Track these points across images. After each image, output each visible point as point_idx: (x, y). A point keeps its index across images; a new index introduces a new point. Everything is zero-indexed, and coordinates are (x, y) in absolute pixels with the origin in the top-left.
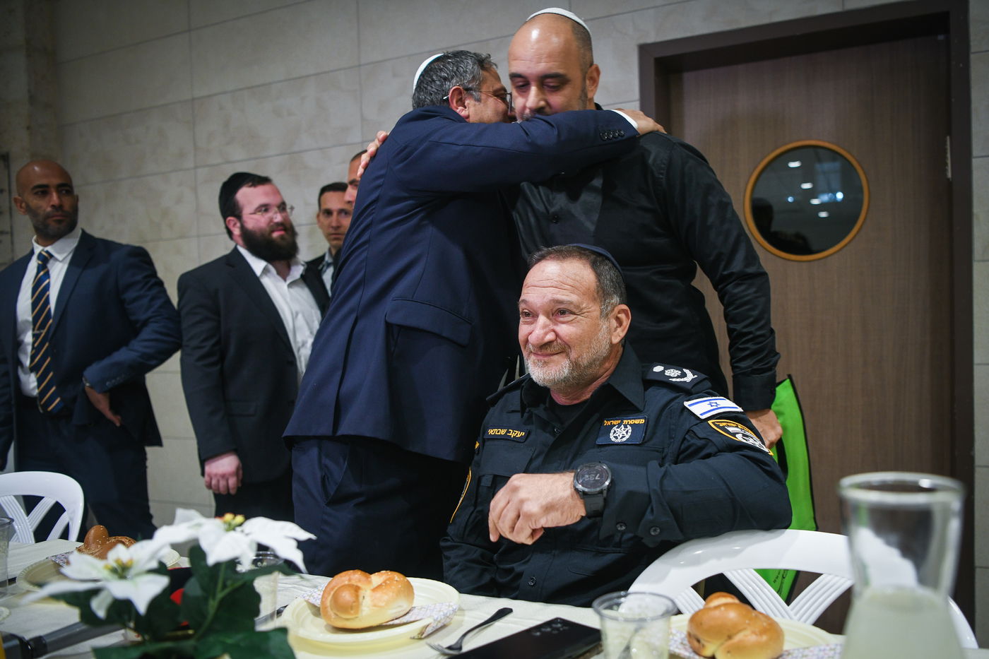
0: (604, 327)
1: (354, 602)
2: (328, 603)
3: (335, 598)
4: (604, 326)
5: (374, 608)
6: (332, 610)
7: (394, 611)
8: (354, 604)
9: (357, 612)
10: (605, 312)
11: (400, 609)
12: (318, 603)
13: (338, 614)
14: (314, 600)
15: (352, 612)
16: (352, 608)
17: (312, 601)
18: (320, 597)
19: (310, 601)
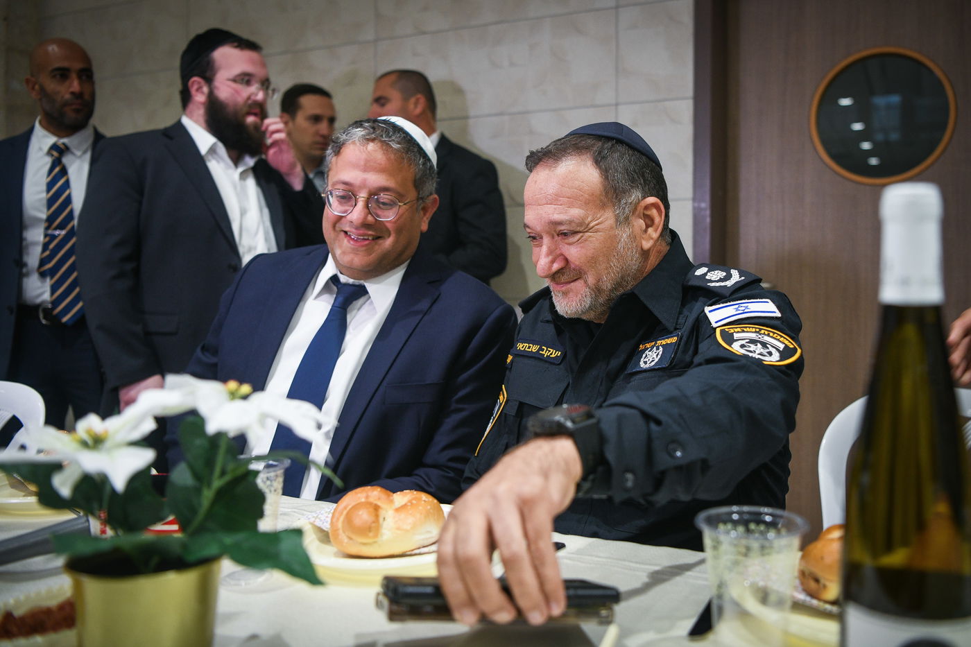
0: (625, 236)
1: (374, 522)
2: (340, 525)
3: (349, 520)
4: (624, 234)
5: (399, 532)
6: (344, 532)
7: (423, 537)
8: (374, 525)
9: (376, 535)
10: (622, 218)
11: (428, 536)
12: (326, 526)
13: (354, 537)
14: (321, 523)
15: (371, 534)
16: (370, 529)
17: (318, 523)
18: (329, 520)
19: (316, 523)
